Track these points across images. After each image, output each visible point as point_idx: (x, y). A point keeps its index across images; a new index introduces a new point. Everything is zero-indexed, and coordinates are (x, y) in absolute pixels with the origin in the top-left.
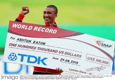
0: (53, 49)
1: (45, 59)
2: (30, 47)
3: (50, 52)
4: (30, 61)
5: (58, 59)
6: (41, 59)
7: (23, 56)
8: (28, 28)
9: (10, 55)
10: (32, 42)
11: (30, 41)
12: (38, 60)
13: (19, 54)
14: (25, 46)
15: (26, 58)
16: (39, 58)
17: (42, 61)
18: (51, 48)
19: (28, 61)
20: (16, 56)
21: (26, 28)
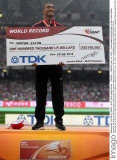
0: (49, 46)
1: (44, 56)
2: (28, 48)
3: (47, 50)
4: (31, 61)
5: (55, 55)
6: (40, 58)
7: (23, 57)
8: (23, 31)
9: (12, 59)
10: (29, 43)
11: (27, 43)
12: (38, 59)
13: (20, 57)
14: (23, 49)
15: (26, 59)
16: (39, 57)
17: (41, 59)
18: (47, 46)
19: (30, 62)
20: (17, 59)
21: (22, 32)
